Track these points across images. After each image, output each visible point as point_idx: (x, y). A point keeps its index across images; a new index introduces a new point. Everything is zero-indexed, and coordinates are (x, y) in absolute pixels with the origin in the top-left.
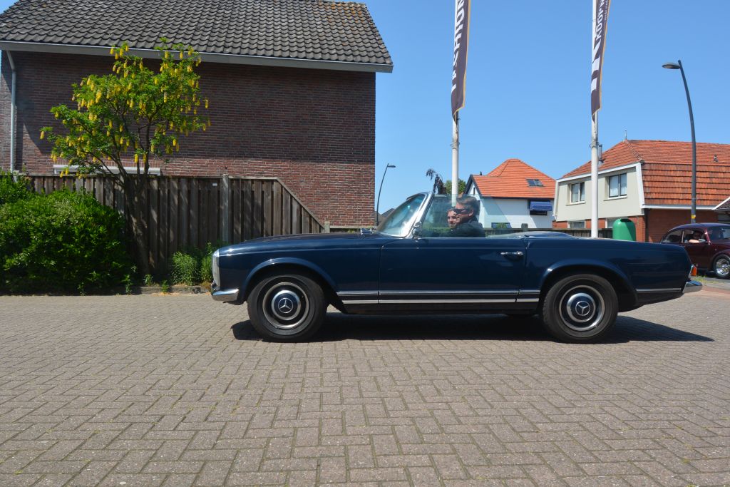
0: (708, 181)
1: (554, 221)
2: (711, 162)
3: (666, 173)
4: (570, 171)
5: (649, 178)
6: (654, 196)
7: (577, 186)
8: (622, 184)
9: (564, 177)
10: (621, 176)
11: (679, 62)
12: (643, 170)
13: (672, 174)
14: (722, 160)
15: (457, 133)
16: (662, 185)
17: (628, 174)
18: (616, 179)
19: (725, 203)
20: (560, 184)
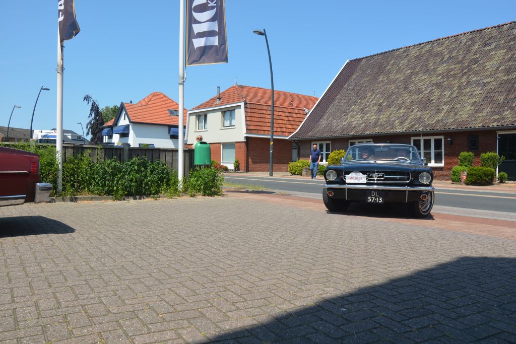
0: (287, 118)
1: (186, 144)
2: (289, 106)
3: (260, 111)
4: (197, 105)
5: (249, 114)
6: (252, 127)
7: (202, 117)
8: (232, 117)
9: (193, 109)
10: (231, 111)
11: (264, 30)
12: (246, 108)
13: (264, 112)
14: (296, 105)
15: (62, 59)
16: (257, 120)
17: (236, 110)
18: (228, 113)
19: (294, 135)
20: (190, 114)
